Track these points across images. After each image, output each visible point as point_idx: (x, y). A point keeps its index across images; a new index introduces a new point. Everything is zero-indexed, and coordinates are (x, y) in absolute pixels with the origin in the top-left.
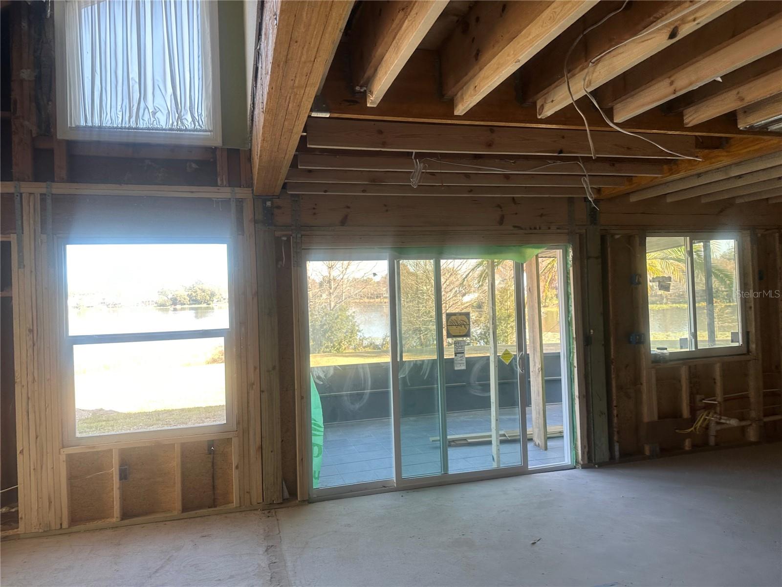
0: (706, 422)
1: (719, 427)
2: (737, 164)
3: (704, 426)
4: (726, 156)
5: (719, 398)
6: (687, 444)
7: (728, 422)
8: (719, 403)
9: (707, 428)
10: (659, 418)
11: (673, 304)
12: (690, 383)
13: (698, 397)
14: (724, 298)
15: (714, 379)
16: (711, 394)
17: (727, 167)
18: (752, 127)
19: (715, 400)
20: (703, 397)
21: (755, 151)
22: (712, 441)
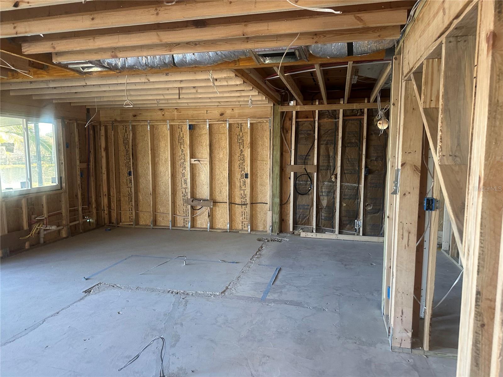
0: (38, 230)
1: (45, 232)
2: (53, 81)
3: (37, 232)
4: (47, 75)
5: (46, 216)
6: (27, 245)
7: (51, 228)
8: (46, 218)
9: (39, 233)
10: (8, 232)
11: (14, 164)
12: (28, 208)
13: (33, 216)
14: (48, 161)
15: (43, 205)
16: (41, 214)
17: (47, 82)
18: (60, 63)
19: (43, 217)
20: (36, 216)
21: (63, 76)
22: (42, 240)
